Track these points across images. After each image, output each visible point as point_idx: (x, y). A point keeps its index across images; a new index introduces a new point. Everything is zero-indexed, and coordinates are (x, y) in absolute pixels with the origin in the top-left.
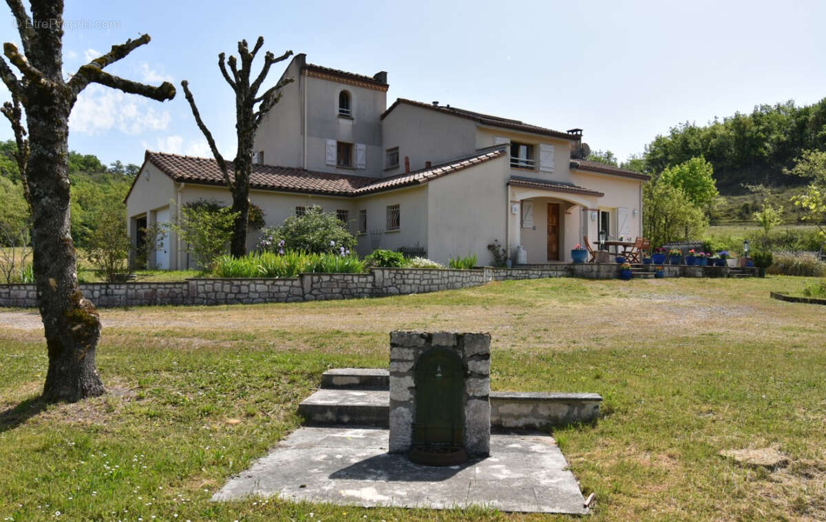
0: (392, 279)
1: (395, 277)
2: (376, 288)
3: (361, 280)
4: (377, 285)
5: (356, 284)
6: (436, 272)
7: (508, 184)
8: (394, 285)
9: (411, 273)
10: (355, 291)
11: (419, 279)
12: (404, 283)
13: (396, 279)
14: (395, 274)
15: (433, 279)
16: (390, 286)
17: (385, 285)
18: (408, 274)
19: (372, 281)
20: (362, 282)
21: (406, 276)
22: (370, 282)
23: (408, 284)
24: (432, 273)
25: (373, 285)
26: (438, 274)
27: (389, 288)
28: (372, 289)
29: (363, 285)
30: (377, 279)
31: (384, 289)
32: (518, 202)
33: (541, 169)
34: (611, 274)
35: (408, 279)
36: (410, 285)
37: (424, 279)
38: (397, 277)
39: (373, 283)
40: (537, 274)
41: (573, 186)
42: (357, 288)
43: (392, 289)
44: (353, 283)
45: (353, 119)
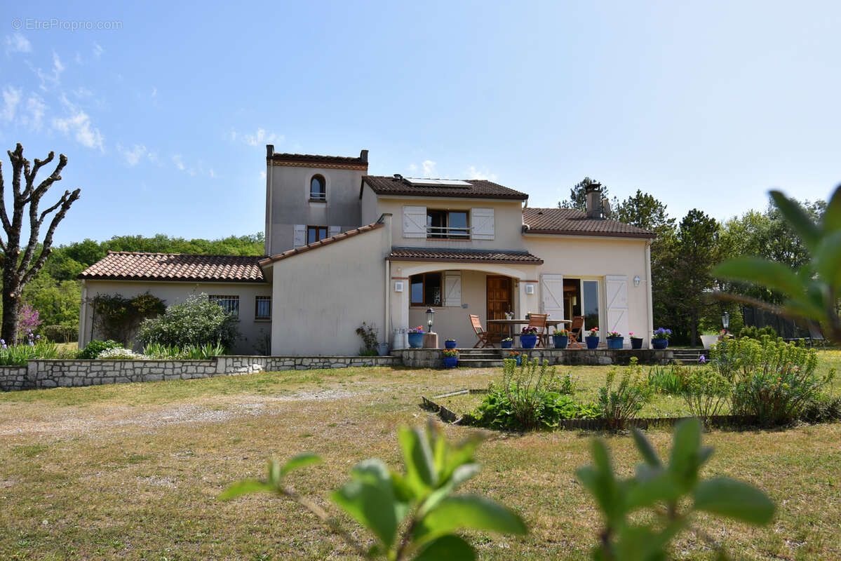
0: (48, 371)
1: (52, 369)
2: (28, 381)
3: (12, 372)
4: (29, 378)
5: (7, 376)
6: (112, 364)
7: (386, 259)
8: (50, 377)
9: (74, 365)
10: (5, 384)
11: (86, 371)
12: (64, 376)
13: (53, 372)
14: (52, 367)
15: (105, 372)
16: (45, 379)
17: (39, 377)
18: (69, 367)
19: (24, 373)
20: (13, 375)
21: (66, 369)
22: (21, 376)
23: (69, 377)
24: (103, 364)
25: (24, 378)
26: (114, 366)
27: (43, 381)
28: (24, 382)
29: (14, 378)
30: (30, 370)
31: (37, 382)
32: (407, 278)
33: (473, 237)
34: (431, 363)
35: (69, 371)
36: (73, 378)
37: (91, 372)
38: (54, 369)
39: (25, 376)
40: (345, 363)
41: (528, 255)
42: (7, 381)
43: (47, 382)
44: (4, 375)
45: (326, 202)
